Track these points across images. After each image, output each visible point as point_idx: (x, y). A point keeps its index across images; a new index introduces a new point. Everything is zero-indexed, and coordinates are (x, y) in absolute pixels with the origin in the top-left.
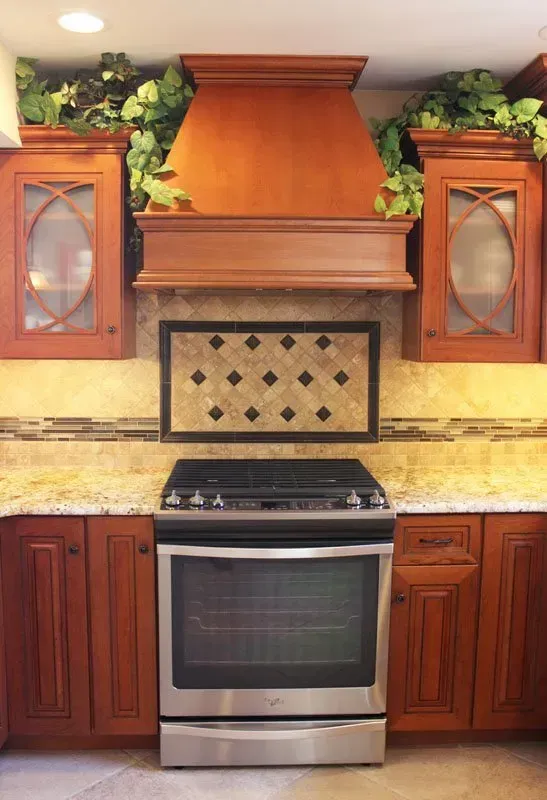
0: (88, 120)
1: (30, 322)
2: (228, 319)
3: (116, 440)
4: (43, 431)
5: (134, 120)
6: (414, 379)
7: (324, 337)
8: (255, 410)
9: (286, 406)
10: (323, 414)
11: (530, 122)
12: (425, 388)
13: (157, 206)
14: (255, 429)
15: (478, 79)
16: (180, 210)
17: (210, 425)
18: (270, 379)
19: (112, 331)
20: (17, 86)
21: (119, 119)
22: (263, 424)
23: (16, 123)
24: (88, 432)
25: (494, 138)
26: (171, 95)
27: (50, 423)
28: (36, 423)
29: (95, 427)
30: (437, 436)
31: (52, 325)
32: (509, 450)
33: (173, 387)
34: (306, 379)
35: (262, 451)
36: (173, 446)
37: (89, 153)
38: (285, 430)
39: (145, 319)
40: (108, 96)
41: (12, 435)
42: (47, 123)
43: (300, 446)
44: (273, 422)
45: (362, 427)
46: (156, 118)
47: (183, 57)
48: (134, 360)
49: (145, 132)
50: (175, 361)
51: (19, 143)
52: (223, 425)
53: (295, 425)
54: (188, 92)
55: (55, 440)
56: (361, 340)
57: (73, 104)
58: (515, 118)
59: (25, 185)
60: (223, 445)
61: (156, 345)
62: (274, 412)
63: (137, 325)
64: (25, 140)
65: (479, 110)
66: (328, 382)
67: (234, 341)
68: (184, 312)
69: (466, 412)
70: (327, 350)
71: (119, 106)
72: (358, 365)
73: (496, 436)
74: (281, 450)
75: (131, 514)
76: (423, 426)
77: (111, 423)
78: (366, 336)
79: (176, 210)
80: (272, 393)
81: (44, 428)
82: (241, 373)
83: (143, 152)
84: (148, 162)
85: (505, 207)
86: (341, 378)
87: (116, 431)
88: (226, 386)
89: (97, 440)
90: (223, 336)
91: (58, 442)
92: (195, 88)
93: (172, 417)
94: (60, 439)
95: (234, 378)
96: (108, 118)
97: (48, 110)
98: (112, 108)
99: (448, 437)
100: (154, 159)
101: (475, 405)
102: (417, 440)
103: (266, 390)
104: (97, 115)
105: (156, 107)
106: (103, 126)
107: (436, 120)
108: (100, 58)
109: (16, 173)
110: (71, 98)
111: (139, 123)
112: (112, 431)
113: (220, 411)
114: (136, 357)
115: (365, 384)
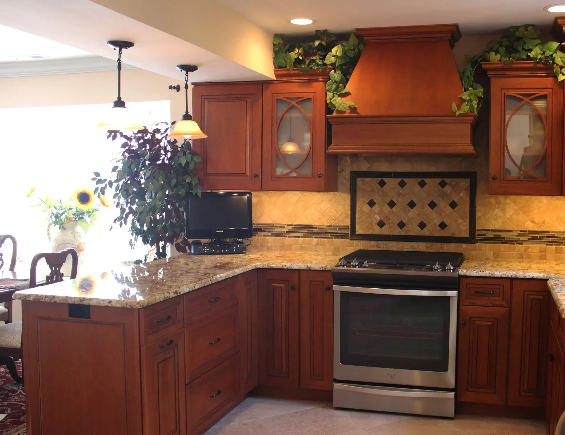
0: (309, 65)
1: (279, 171)
2: (389, 170)
3: (326, 238)
4: (287, 232)
5: (332, 64)
6: (497, 206)
7: (443, 181)
8: (403, 223)
9: (421, 220)
10: (443, 226)
11: (552, 56)
12: (504, 211)
13: (339, 112)
14: (403, 233)
15: (527, 30)
16: (351, 113)
17: (377, 231)
18: (412, 205)
19: (320, 176)
20: (274, 49)
21: (325, 65)
22: (408, 230)
23: (273, 68)
24: (311, 233)
25: (532, 65)
26: (351, 50)
27: (290, 228)
28: (283, 227)
29: (315, 230)
30: (512, 241)
31: (290, 173)
32: (558, 251)
33: (357, 208)
34: (432, 205)
35: (407, 246)
36: (356, 242)
37: (309, 82)
38: (421, 235)
39: (343, 170)
40: (319, 52)
41: (270, 234)
42: (288, 67)
43: (429, 244)
44: (414, 230)
45: (466, 234)
46: (343, 62)
47: (358, 30)
48: (336, 193)
49: (337, 71)
50: (359, 194)
51: (274, 78)
52: (385, 231)
53: (426, 232)
54: (361, 47)
55: (293, 237)
56: (465, 183)
57: (301, 58)
58: (544, 53)
59: (277, 99)
60: (385, 242)
61: (348, 185)
62: (414, 224)
63: (338, 174)
64: (277, 76)
65: (523, 49)
66: (445, 207)
67: (392, 183)
68: (364, 167)
69: (530, 226)
70: (445, 188)
71: (324, 58)
72: (463, 197)
73: (549, 242)
74: (418, 246)
75: (321, 269)
76: (503, 235)
77: (323, 228)
78: (468, 180)
79: (348, 113)
80: (412, 213)
81: (287, 230)
82: (395, 201)
83: (335, 82)
84: (338, 87)
85: (540, 104)
86: (453, 205)
87: (326, 233)
88: (387, 209)
89: (315, 238)
90: (385, 180)
91: (294, 238)
92: (365, 45)
93: (357, 226)
94: (296, 237)
95: (392, 204)
96: (318, 64)
97: (288, 61)
98: (320, 59)
99: (518, 242)
100: (341, 85)
101: (535, 223)
102: (499, 243)
103: (409, 211)
104: (313, 62)
105: (342, 57)
106: (316, 68)
107: (498, 56)
108: (315, 32)
109: (272, 93)
110: (299, 55)
111: (334, 66)
112: (323, 233)
113: (383, 222)
114: (337, 191)
115: (468, 209)
